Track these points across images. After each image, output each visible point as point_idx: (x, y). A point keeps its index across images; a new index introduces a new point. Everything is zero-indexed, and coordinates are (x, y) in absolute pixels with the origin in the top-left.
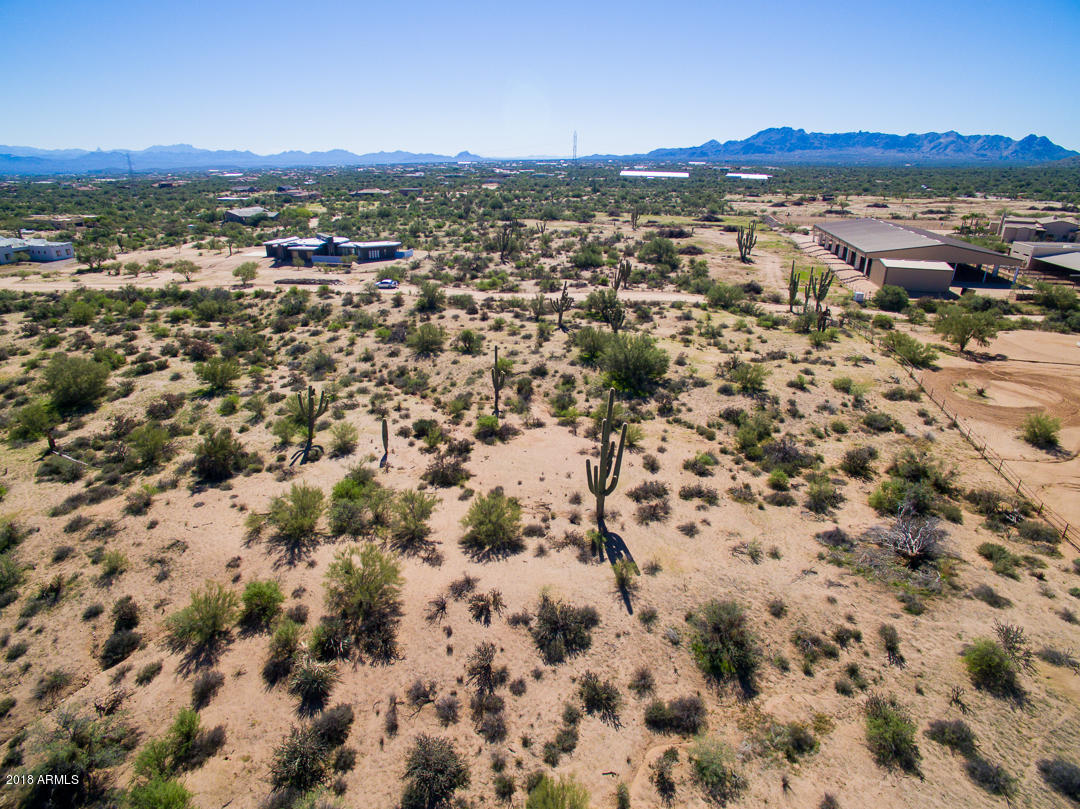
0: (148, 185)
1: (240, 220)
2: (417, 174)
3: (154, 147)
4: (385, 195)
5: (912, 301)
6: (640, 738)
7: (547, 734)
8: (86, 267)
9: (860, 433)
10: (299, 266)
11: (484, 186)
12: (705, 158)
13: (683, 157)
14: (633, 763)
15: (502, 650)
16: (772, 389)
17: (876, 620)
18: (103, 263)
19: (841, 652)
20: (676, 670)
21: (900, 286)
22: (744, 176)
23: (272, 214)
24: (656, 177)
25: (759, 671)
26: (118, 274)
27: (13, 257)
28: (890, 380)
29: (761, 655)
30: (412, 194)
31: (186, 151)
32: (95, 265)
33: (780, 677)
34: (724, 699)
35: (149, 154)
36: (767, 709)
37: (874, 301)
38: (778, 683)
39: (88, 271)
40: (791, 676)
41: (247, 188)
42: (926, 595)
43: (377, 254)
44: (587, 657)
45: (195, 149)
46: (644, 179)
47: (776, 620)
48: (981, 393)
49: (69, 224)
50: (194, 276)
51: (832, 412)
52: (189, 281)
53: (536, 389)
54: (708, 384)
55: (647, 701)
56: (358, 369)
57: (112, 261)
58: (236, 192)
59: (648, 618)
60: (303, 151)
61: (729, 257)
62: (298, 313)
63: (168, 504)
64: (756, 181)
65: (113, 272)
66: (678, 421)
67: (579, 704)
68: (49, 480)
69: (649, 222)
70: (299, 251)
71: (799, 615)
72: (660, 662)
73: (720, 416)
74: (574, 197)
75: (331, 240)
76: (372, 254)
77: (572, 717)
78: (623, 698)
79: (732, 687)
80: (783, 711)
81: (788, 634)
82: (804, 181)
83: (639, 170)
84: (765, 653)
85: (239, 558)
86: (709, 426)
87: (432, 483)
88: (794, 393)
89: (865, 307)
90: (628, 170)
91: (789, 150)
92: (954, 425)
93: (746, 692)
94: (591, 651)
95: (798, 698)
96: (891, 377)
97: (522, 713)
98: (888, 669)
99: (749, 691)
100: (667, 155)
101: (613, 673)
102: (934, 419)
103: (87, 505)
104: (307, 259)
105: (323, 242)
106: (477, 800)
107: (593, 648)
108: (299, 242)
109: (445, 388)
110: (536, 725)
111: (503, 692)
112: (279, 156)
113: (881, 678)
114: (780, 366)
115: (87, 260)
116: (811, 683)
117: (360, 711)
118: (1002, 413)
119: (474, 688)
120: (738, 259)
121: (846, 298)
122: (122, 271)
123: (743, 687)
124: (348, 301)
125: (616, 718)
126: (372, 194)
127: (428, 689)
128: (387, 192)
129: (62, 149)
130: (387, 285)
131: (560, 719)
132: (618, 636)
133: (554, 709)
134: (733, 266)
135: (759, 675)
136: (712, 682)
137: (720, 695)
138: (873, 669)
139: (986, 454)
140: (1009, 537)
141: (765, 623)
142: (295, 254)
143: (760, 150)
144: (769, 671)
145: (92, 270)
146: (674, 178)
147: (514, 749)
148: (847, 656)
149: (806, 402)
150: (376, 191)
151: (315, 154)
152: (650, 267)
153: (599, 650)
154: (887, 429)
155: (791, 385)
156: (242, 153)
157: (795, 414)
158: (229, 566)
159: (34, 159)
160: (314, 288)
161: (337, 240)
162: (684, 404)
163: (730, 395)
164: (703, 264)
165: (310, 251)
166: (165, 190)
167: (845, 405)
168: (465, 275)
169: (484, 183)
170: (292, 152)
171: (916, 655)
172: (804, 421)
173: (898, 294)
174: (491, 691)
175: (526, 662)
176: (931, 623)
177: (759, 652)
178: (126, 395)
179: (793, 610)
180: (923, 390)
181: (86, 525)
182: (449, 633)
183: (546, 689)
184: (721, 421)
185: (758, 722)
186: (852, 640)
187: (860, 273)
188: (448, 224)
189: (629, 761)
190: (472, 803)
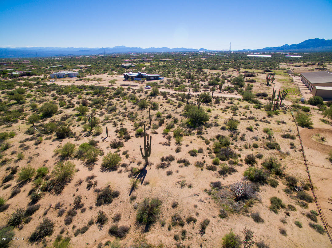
0: (110, 57)
1: (125, 67)
2: (184, 55)
3: (116, 47)
4: (170, 61)
5: (325, 102)
6: (104, 235)
7: (80, 226)
8: (79, 79)
9: (263, 149)
10: (130, 81)
11: (201, 59)
12: (282, 50)
13: (274, 50)
14: (96, 242)
15: (87, 198)
16: (240, 129)
17: (206, 217)
18: (83, 78)
19: (186, 225)
20: (130, 217)
21: (320, 96)
22: (292, 56)
23: (133, 66)
24: (259, 57)
25: (154, 224)
26: (85, 81)
27: (65, 76)
28: (288, 131)
29: (159, 219)
30: (177, 61)
31: (124, 47)
32: (81, 79)
33: (160, 227)
34: (137, 230)
35: (114, 48)
36: (147, 237)
37: (308, 102)
38: (158, 230)
39: (79, 80)
40: (163, 228)
41: (134, 58)
42: (232, 212)
43: (153, 78)
44: (108, 206)
45: (126, 47)
46: (255, 57)
47: (172, 209)
48: (323, 139)
49: (84, 67)
50: (100, 82)
51: (257, 140)
52: (99, 84)
53: (165, 122)
54: (219, 126)
55: (115, 224)
56: (121, 111)
57: (85, 78)
58: (131, 59)
59: (133, 198)
60: (155, 47)
61: (263, 84)
62: (119, 94)
63: (45, 143)
64: (295, 58)
65: (84, 81)
66: (201, 137)
67: (95, 220)
68: (27, 134)
69: (245, 71)
70: (131, 76)
71: (181, 209)
72: (127, 213)
73: (216, 137)
74: (226, 63)
75: (141, 73)
76: (151, 78)
77: (91, 223)
78: (108, 221)
79: (142, 227)
80: (152, 239)
81: (172, 214)
82: (315, 58)
83: (256, 54)
84: (161, 219)
85: (48, 160)
86: (210, 140)
87: (111, 147)
88: (247, 132)
89: (304, 103)
90: (252, 54)
91: (317, 47)
92: (302, 150)
93: (145, 230)
94: (110, 205)
95: (160, 237)
96: (289, 130)
97: (79, 218)
98: (197, 235)
99: (147, 230)
100: (269, 49)
101: (111, 213)
102: (295, 147)
103: (29, 141)
104: (132, 79)
105: (138, 74)
106: (49, 241)
107: (111, 204)
108: (132, 74)
109: (140, 119)
110: (80, 223)
111: (79, 211)
112: (148, 49)
113: (192, 238)
114: (248, 122)
115: (79, 77)
116: (168, 233)
117: (42, 207)
118: (327, 148)
119: (72, 208)
120: (266, 84)
121: (297, 100)
122: (86, 80)
123: (145, 228)
124: (134, 92)
125: (102, 227)
126: (166, 61)
127: (61, 205)
128: (171, 60)
129: (94, 48)
130: (148, 88)
131: (87, 223)
132: (121, 202)
133: (88, 220)
134: (262, 87)
135: (153, 226)
136: (137, 224)
137: (136, 229)
138: (191, 234)
139: (307, 163)
140: (290, 196)
141: (168, 209)
142: (130, 77)
143: (304, 47)
144: (157, 225)
145: (80, 80)
146: (265, 57)
147: (69, 228)
148: (187, 227)
149: (249, 135)
150: (168, 59)
151: (158, 48)
152: (233, 86)
153: (113, 205)
154: (274, 148)
155: (248, 129)
156: (138, 48)
157: (242, 139)
158: (44, 162)
159: (88, 51)
160: (127, 87)
161: (142, 73)
162: (206, 132)
163: (224, 130)
164: (252, 86)
165: (134, 76)
166: (114, 58)
167: (263, 138)
168: (173, 86)
169: (201, 58)
170: (152, 48)
171: (210, 232)
172: (245, 141)
173: (318, 99)
174: (76, 210)
175: (91, 203)
176: (225, 222)
177: (158, 218)
178: (60, 114)
179: (180, 206)
180: (298, 135)
181: (24, 146)
182: (77, 190)
183: (90, 213)
184: (215, 138)
185: (141, 241)
186: (192, 222)
187: (310, 91)
188: (181, 70)
189: (95, 241)
190: (47, 241)
